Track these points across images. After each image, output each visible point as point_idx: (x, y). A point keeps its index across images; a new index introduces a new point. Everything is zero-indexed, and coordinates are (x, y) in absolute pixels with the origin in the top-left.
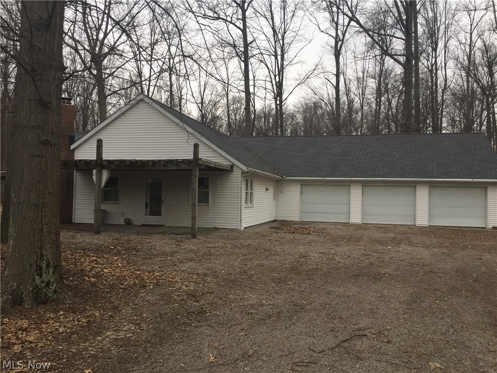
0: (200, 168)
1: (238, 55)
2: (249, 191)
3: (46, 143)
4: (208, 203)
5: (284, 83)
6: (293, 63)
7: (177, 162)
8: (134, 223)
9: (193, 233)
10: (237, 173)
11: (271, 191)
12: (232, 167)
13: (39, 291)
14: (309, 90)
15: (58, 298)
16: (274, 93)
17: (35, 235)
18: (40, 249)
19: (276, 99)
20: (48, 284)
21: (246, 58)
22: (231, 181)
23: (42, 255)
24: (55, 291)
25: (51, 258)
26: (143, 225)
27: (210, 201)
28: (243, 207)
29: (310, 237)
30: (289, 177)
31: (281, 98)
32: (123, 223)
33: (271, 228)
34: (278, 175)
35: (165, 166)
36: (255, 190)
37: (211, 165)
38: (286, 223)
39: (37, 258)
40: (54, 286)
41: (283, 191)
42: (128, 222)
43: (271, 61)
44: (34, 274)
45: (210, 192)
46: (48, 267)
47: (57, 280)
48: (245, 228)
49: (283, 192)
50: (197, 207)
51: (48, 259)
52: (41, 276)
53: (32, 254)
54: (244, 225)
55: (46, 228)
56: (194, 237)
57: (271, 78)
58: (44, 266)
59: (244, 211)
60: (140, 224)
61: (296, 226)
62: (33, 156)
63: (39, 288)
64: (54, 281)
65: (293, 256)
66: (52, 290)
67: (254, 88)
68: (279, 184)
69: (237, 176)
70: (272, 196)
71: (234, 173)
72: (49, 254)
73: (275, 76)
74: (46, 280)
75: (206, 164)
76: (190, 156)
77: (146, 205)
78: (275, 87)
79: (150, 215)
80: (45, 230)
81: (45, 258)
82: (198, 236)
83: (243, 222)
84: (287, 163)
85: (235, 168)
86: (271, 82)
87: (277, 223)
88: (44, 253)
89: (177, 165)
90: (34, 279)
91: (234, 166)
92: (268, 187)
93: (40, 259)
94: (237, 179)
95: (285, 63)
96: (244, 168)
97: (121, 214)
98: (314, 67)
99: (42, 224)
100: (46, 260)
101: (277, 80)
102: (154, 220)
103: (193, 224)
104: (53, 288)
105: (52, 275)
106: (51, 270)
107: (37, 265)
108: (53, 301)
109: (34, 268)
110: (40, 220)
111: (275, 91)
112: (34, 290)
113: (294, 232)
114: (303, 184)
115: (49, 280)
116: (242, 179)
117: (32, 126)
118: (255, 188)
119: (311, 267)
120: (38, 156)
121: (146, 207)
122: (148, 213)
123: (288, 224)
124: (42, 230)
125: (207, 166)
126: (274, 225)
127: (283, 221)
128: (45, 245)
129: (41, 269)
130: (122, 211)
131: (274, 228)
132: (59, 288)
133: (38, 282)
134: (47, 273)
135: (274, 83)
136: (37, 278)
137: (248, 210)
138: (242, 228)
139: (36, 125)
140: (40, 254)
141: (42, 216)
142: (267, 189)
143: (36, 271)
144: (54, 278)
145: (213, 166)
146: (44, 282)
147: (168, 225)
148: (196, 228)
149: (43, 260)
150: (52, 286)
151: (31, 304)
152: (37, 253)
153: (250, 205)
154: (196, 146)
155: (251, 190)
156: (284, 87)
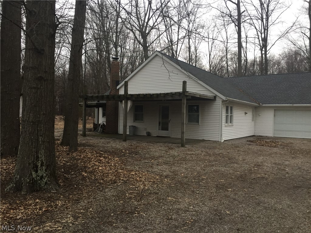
0: (188, 98)
1: (233, 22)
2: (229, 114)
3: (40, 79)
4: (198, 122)
5: (268, 38)
6: (275, 23)
7: (172, 94)
8: (152, 135)
9: (182, 143)
10: (219, 102)
11: (250, 115)
12: (215, 97)
13: (35, 182)
14: (290, 42)
15: (47, 188)
16: (261, 46)
17: (32, 143)
18: (36, 153)
19: (261, 50)
20: (42, 177)
21: (238, 23)
22: (214, 107)
23: (38, 157)
24: (46, 183)
25: (45, 160)
26: (157, 136)
27: (200, 121)
28: (223, 125)
29: (275, 150)
30: (265, 104)
31: (266, 49)
32: (146, 135)
33: (247, 141)
34: (256, 103)
35: (164, 97)
36: (234, 114)
37: (197, 96)
38: (262, 138)
39: (34, 159)
40: (46, 179)
41: (260, 114)
42: (149, 134)
43: (258, 24)
44: (32, 170)
45: (200, 115)
46: (42, 165)
47: (48, 175)
48: (224, 141)
49: (260, 116)
50: (185, 125)
51: (42, 160)
52: (37, 171)
53: (30, 156)
54: (224, 139)
55: (41, 138)
56: (183, 146)
57: (258, 36)
58: (39, 165)
59: (224, 128)
60: (156, 136)
61: (268, 141)
62: (32, 88)
63: (35, 180)
64: (46, 176)
65: (249, 165)
66: (44, 182)
67: (246, 44)
68: (256, 109)
69: (218, 104)
70: (251, 118)
71: (216, 102)
72: (43, 156)
73: (261, 34)
74: (40, 175)
75: (192, 95)
76: (180, 90)
77: (159, 123)
78: (261, 42)
79: (162, 130)
80: (40, 140)
81: (40, 159)
82: (186, 145)
83: (223, 136)
84: (264, 94)
85: (217, 98)
86: (259, 38)
87: (254, 137)
88: (40, 156)
89: (172, 97)
90: (31, 173)
91: (217, 96)
92: (247, 112)
93: (36, 160)
94: (219, 105)
95: (269, 24)
96: (224, 98)
97: (144, 129)
98: (291, 25)
99: (38, 135)
100: (41, 161)
101: (263, 36)
102: (164, 133)
103: (182, 137)
104: (45, 181)
105: (44, 171)
106: (44, 168)
107: (34, 164)
108: (44, 190)
109: (32, 165)
110: (36, 133)
111: (261, 45)
112: (30, 181)
113: (263, 145)
114: (276, 109)
115: (43, 175)
116: (222, 106)
117: (31, 67)
118: (234, 112)
119: (259, 176)
120: (34, 88)
121: (159, 125)
122: (161, 129)
123: (263, 139)
124: (38, 140)
125: (192, 97)
126: (252, 139)
127: (260, 136)
128: (40, 150)
129: (37, 167)
130: (145, 127)
131: (250, 141)
132: (49, 181)
133: (34, 175)
134: (41, 170)
135: (260, 39)
136: (33, 173)
137: (228, 128)
138: (223, 141)
139: (33, 66)
140: (36, 156)
141: (38, 130)
142: (246, 113)
143: (33, 168)
144: (46, 174)
145: (198, 96)
146: (39, 176)
147: (172, 137)
148: (184, 139)
149: (38, 161)
150: (44, 179)
151: (26, 191)
152: (34, 155)
153: (230, 124)
154: (185, 83)
155: (231, 113)
156: (269, 41)
